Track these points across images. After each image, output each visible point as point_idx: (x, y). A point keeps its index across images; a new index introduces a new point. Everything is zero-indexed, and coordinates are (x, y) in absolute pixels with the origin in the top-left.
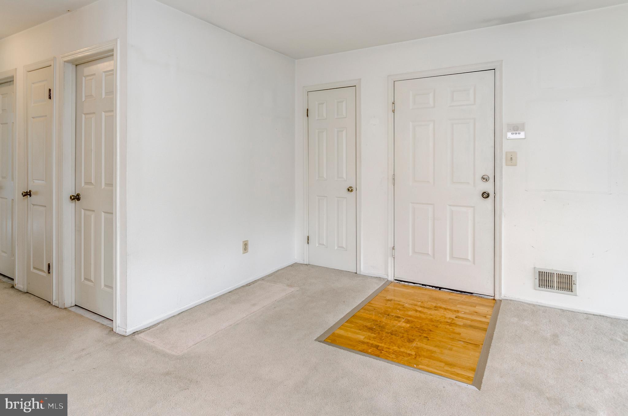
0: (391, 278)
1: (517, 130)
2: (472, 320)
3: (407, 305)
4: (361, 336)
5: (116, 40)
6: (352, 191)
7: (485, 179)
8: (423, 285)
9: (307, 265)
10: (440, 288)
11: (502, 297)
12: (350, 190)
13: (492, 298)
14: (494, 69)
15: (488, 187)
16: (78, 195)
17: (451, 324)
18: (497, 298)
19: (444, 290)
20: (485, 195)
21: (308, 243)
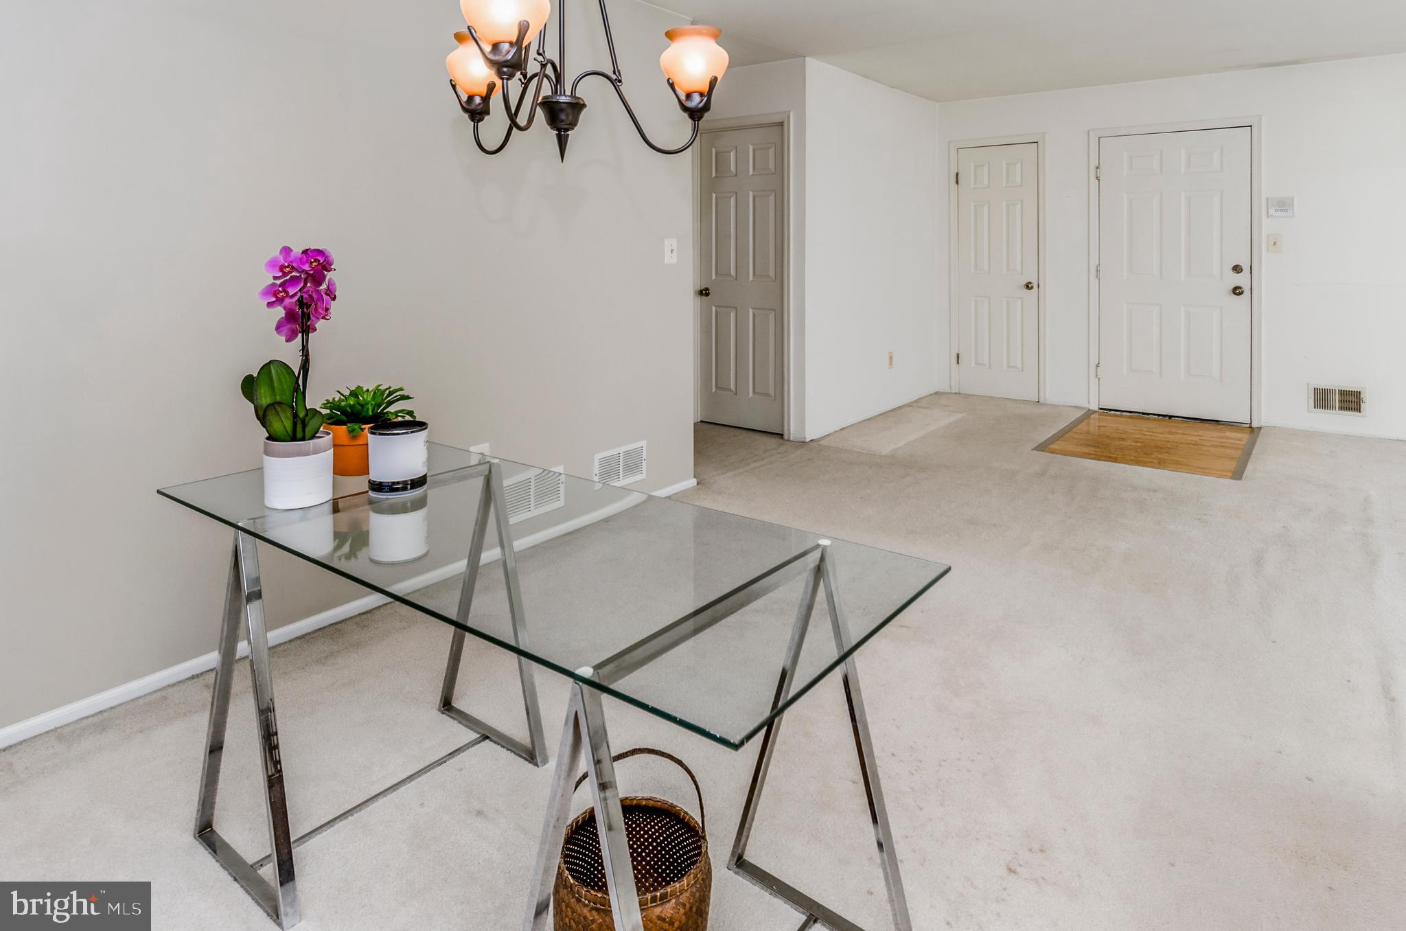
0: (1095, 407)
1: (1283, 206)
2: (1222, 442)
3: (1129, 430)
4: (1086, 450)
5: (790, 111)
6: (1032, 288)
7: (1237, 269)
8: (1144, 414)
9: (956, 393)
10: (1171, 417)
11: (1263, 424)
12: (1028, 286)
13: (1248, 426)
14: (1251, 126)
15: (1242, 280)
16: (707, 289)
17: (1195, 445)
18: (1255, 425)
19: (1176, 419)
20: (1237, 291)
21: (958, 363)
